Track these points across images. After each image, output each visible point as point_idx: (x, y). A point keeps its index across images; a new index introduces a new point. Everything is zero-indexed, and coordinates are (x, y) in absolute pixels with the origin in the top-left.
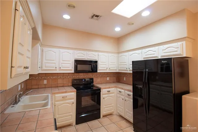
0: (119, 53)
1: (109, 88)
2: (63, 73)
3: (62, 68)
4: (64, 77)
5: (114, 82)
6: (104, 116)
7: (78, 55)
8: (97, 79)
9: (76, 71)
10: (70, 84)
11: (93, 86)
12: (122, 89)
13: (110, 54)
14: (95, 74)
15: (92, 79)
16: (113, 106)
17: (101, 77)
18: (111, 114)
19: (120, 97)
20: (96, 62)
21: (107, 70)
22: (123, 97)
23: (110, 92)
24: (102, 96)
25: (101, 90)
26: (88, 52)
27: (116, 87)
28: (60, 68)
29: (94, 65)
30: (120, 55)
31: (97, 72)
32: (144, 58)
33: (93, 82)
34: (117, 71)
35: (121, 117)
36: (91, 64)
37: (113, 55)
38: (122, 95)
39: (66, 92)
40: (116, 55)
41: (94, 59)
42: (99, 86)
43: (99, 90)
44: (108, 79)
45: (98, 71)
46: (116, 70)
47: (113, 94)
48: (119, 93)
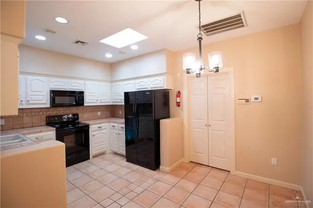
0: (112, 82)
1: (100, 123)
2: (32, 108)
3: (30, 102)
4: (33, 115)
5: (107, 118)
6: (94, 157)
7: (55, 84)
8: (84, 114)
9: (53, 104)
10: (44, 123)
11: (79, 123)
12: (116, 123)
13: (101, 83)
14: (81, 107)
15: (77, 115)
16: (105, 144)
17: (90, 111)
18: (103, 154)
19: (113, 132)
20: (82, 93)
21: (97, 102)
22: (117, 131)
23: (102, 128)
24: (91, 134)
25: (90, 126)
26: (69, 80)
27: (109, 122)
28: (28, 101)
29: (79, 97)
30: (114, 84)
31: (83, 105)
32: (137, 89)
33: (78, 118)
34: (111, 104)
35: (116, 154)
36: (75, 96)
37: (105, 84)
38: (116, 129)
39: (41, 132)
40: (108, 84)
41: (79, 89)
42: (87, 122)
43: (87, 126)
44: (99, 113)
45: (85, 105)
46: (109, 102)
47: (105, 131)
48: (112, 127)
